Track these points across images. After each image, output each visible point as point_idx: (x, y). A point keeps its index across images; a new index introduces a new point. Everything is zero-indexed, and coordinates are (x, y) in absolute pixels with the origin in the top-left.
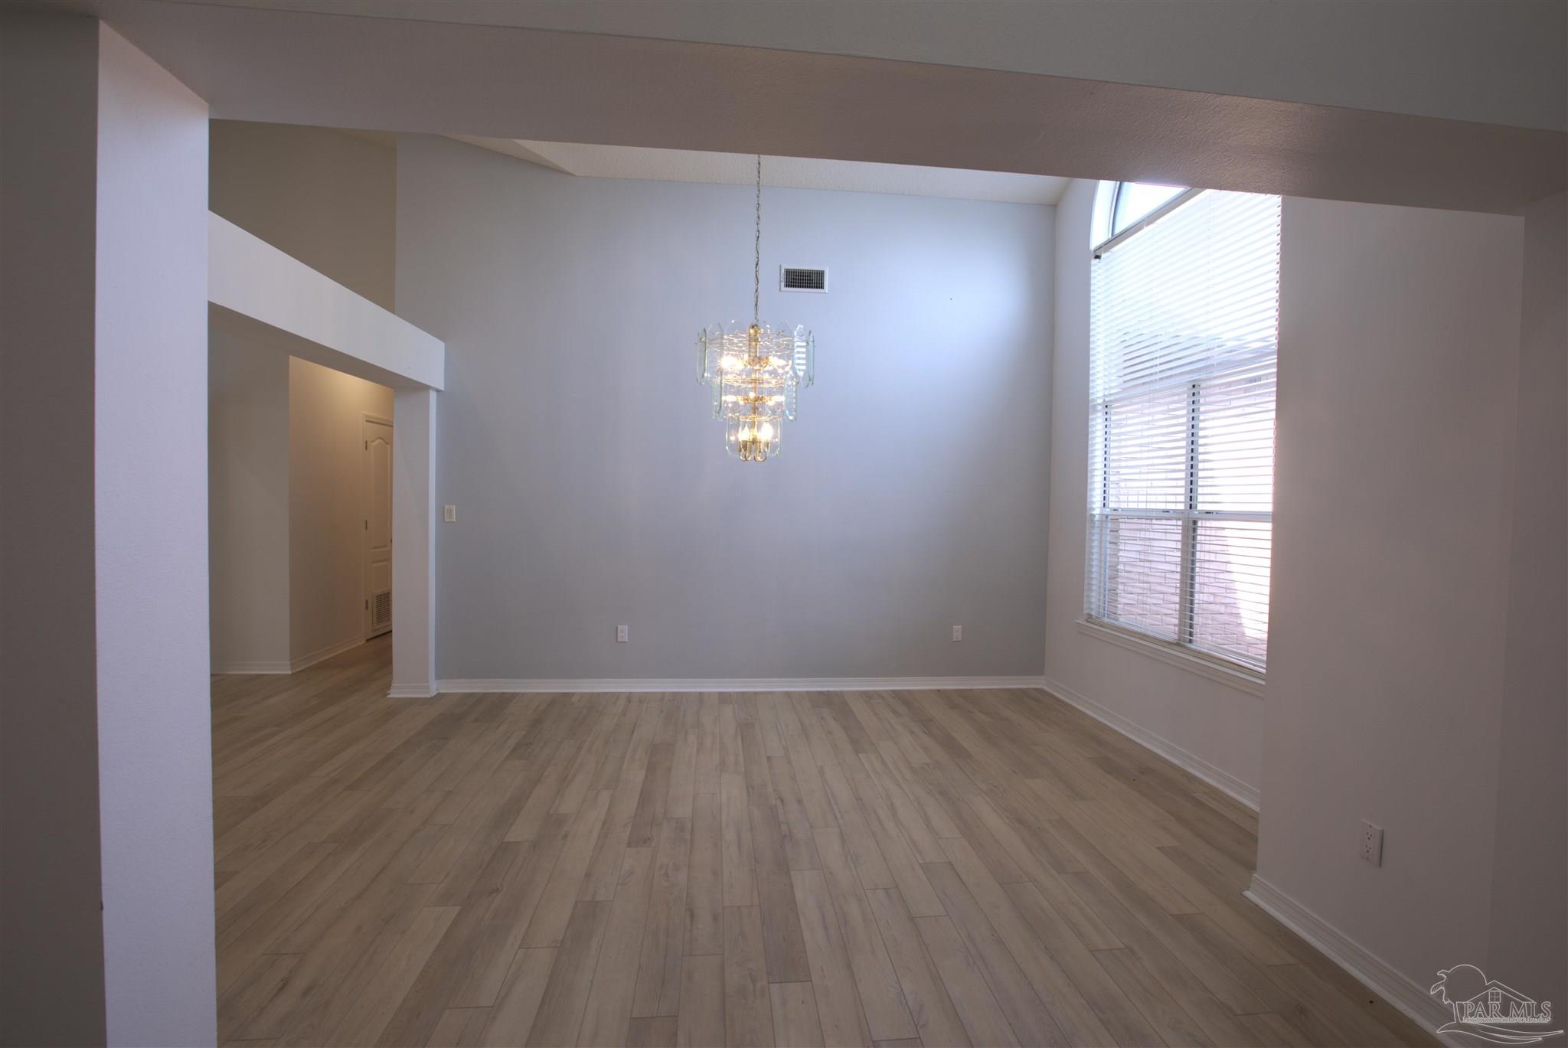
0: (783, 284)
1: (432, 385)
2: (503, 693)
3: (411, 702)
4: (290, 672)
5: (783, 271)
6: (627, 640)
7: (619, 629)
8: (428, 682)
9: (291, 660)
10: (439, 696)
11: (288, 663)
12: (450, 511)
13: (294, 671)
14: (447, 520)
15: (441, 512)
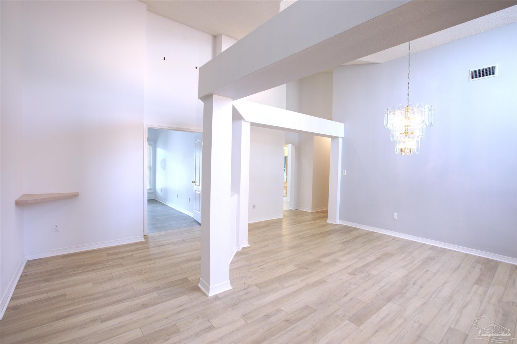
0: (470, 78)
1: (339, 136)
2: (356, 228)
3: (330, 224)
4: (311, 212)
5: (470, 72)
6: (397, 219)
7: (394, 214)
8: (336, 220)
9: (312, 209)
10: (339, 224)
11: (311, 209)
12: (345, 172)
13: (312, 212)
14: (344, 175)
15: (342, 172)
